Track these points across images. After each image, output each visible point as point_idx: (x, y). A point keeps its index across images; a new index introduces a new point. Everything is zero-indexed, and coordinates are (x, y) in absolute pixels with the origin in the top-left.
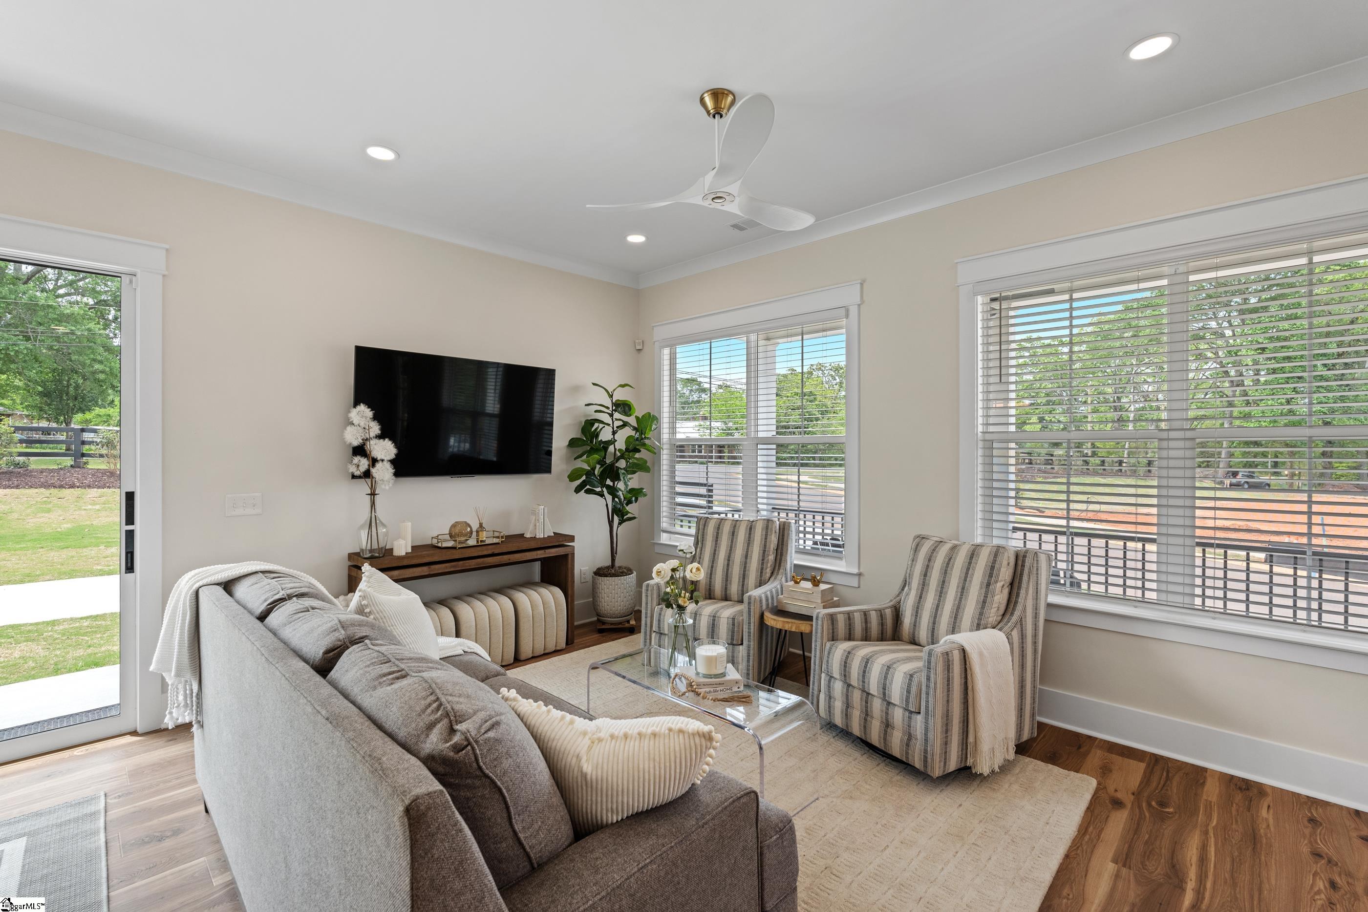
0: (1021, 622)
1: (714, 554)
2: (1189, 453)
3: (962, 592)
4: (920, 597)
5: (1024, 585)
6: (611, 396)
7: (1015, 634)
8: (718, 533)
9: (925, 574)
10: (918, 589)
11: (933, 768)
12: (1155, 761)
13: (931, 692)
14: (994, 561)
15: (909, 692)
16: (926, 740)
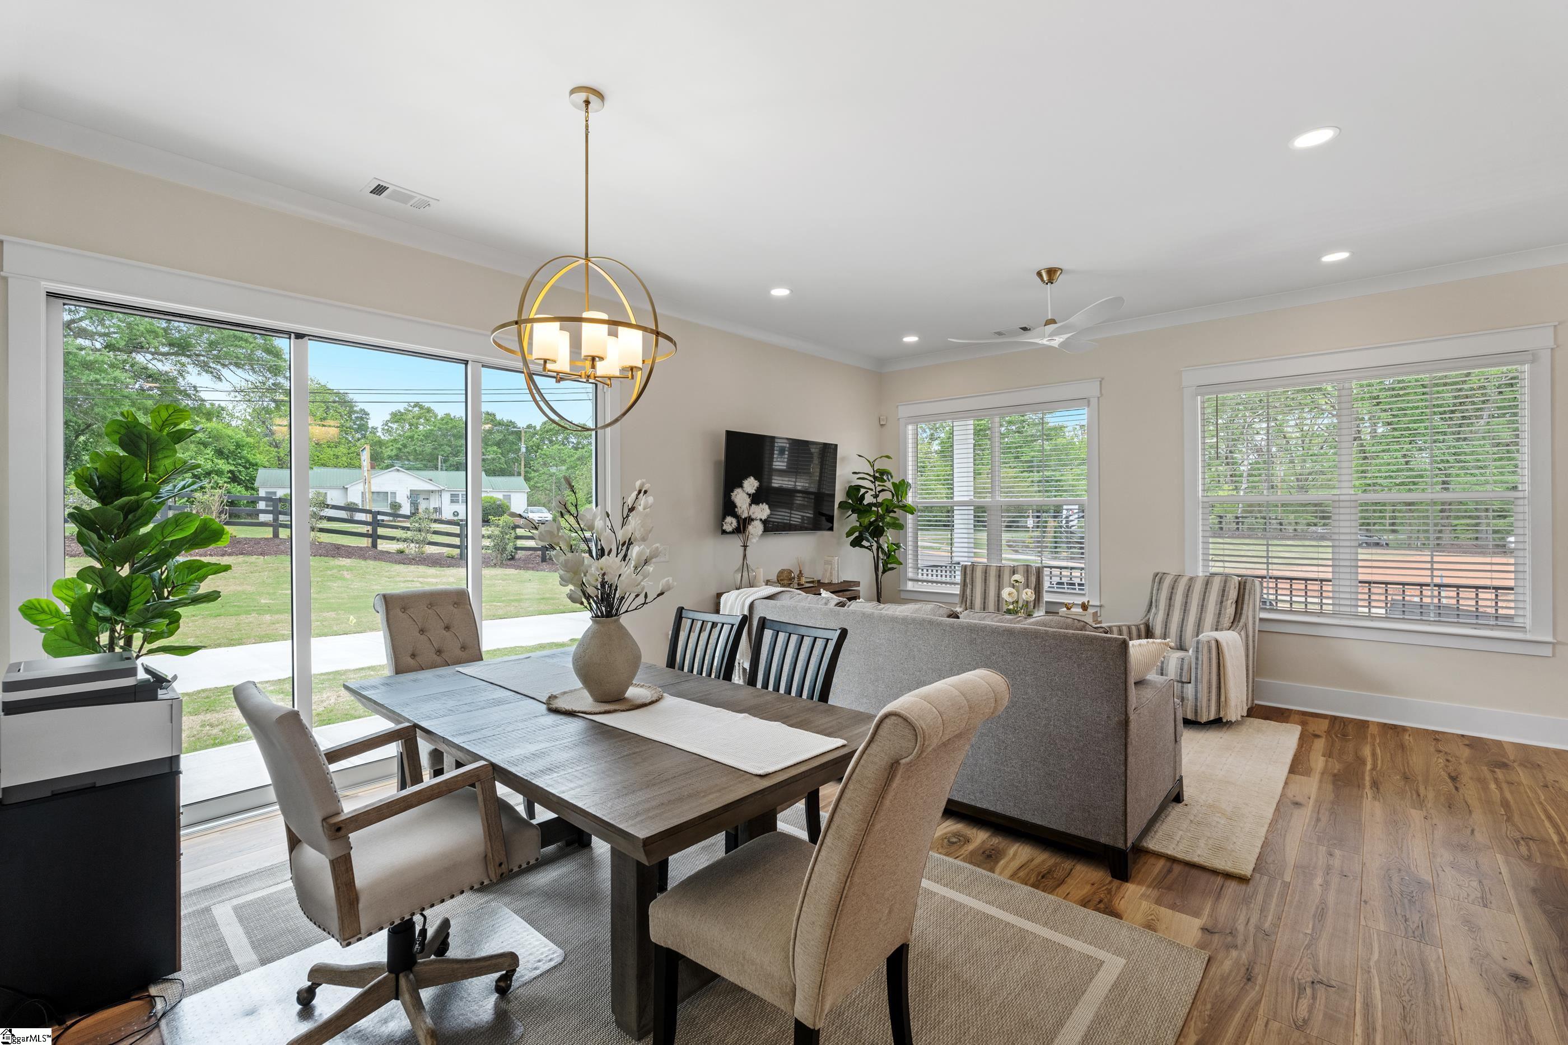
0: (1246, 625)
1: (985, 592)
2: (1353, 511)
3: (1202, 609)
4: (1168, 615)
5: (1246, 602)
6: (873, 466)
7: (1243, 633)
8: (986, 577)
9: (1170, 599)
10: (1165, 610)
11: (1201, 716)
12: (1334, 719)
13: (1200, 667)
14: (1225, 587)
15: (1182, 669)
16: (1196, 699)
